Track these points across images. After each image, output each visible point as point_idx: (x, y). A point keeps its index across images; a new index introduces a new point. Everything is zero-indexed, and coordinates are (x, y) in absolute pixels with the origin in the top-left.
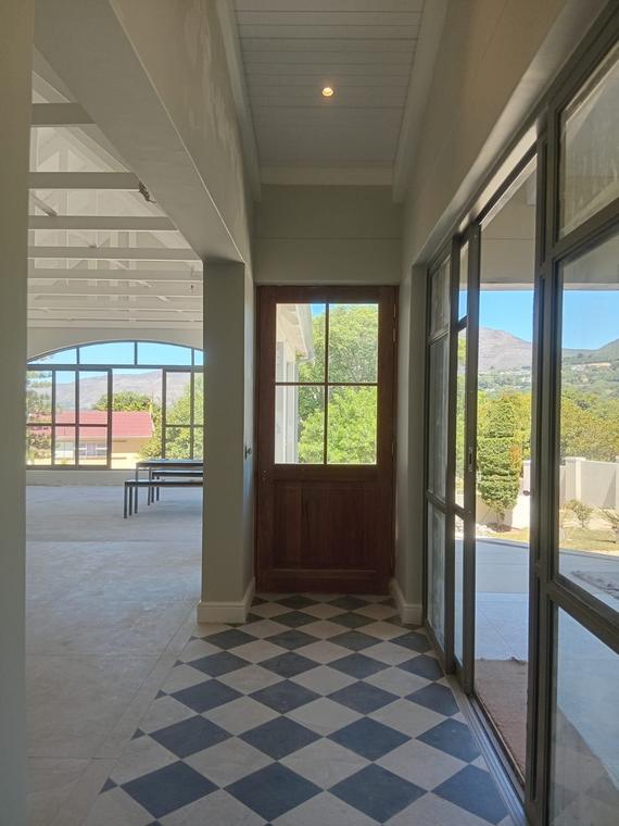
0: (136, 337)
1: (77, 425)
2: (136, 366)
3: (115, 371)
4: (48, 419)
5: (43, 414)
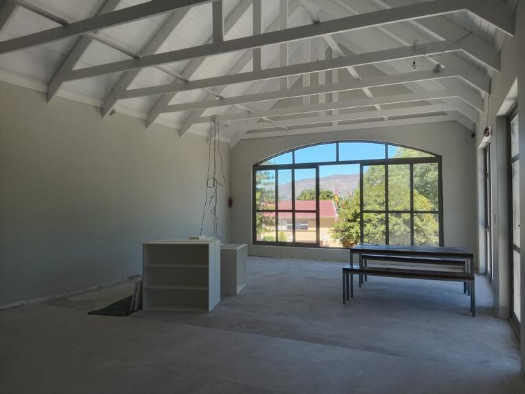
0: (337, 139)
1: (293, 211)
2: (338, 162)
3: (321, 167)
4: (273, 207)
5: (270, 203)
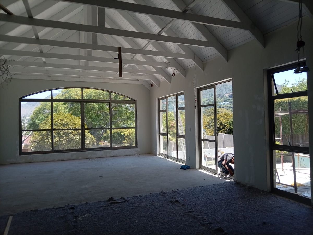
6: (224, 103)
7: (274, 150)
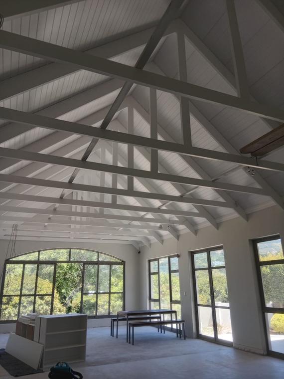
6: (217, 262)
7: (265, 313)
